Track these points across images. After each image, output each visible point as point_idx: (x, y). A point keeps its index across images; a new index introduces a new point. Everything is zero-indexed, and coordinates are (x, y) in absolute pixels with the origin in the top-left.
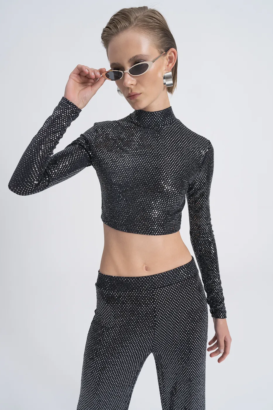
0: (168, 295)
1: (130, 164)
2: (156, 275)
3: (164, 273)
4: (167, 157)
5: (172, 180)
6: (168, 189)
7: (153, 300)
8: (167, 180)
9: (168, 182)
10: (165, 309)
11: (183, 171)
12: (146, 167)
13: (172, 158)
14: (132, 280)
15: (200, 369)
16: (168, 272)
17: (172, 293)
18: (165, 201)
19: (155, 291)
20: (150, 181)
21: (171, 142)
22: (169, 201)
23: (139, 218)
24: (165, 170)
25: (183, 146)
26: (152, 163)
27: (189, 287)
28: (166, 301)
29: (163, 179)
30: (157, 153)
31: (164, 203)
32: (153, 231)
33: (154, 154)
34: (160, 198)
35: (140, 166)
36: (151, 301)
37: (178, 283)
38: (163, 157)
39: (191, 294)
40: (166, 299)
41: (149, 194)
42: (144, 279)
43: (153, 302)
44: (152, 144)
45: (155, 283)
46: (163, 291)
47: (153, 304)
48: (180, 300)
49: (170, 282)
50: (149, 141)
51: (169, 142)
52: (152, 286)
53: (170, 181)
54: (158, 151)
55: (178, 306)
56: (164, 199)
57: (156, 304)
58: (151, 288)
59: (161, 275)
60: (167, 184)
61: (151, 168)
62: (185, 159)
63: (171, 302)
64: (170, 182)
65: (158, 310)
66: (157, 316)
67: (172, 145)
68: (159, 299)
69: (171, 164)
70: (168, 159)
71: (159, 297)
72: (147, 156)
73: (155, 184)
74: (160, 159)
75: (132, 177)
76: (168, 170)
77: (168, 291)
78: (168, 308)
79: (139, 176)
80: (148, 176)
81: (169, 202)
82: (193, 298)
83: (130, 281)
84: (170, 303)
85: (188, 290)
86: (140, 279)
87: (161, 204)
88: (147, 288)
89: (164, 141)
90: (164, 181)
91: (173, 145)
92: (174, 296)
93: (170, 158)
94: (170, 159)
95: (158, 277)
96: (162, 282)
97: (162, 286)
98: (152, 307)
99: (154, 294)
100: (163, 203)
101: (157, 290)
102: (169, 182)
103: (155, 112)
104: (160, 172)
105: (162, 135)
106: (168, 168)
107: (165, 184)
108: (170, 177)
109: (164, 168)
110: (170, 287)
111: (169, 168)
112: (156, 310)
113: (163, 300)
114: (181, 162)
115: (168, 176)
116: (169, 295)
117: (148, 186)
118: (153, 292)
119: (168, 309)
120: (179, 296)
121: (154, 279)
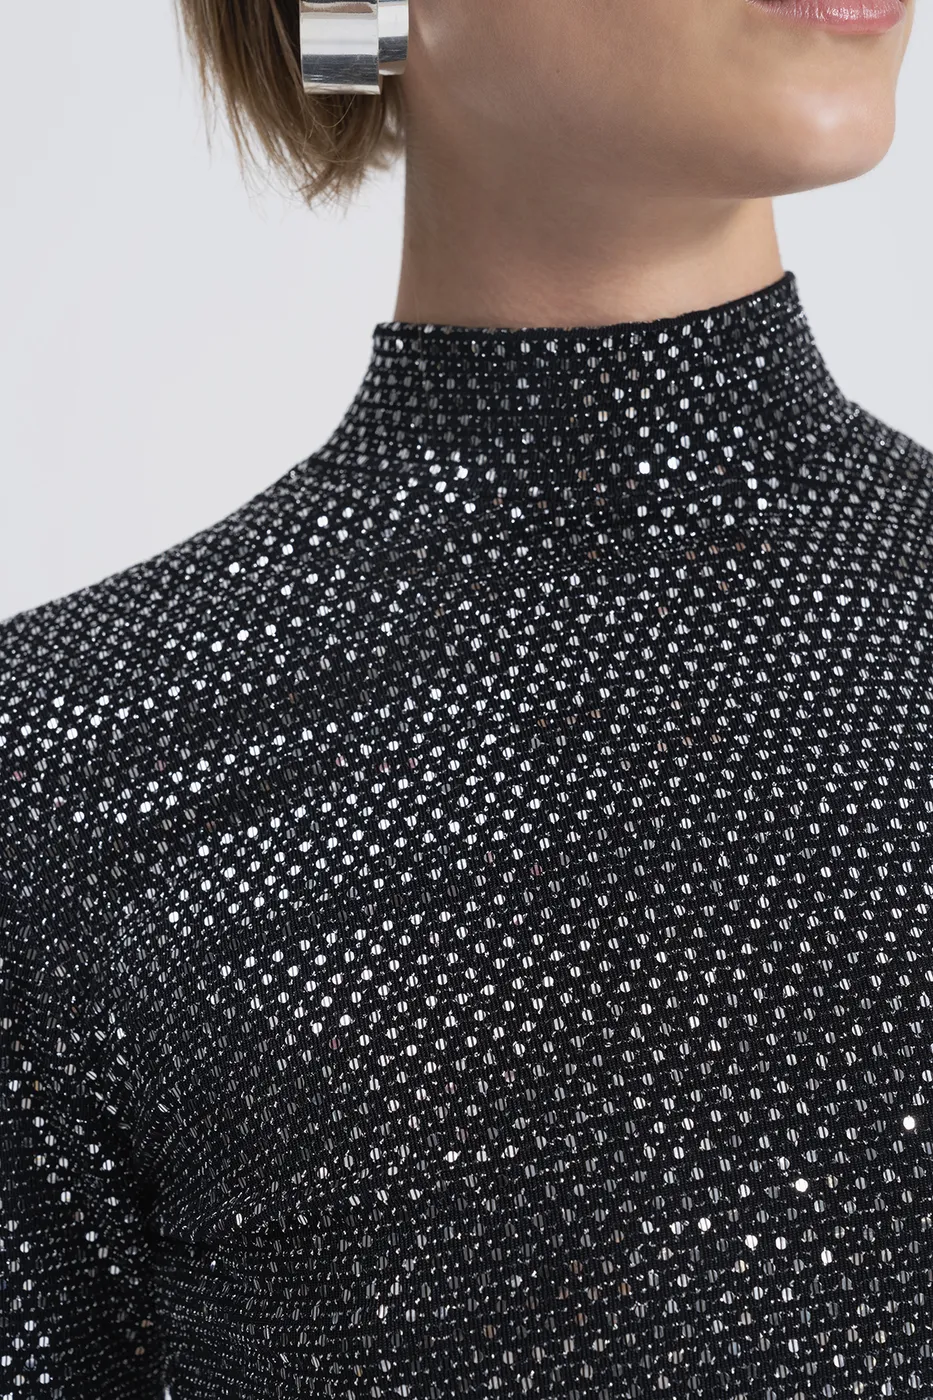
50: (665, 669)
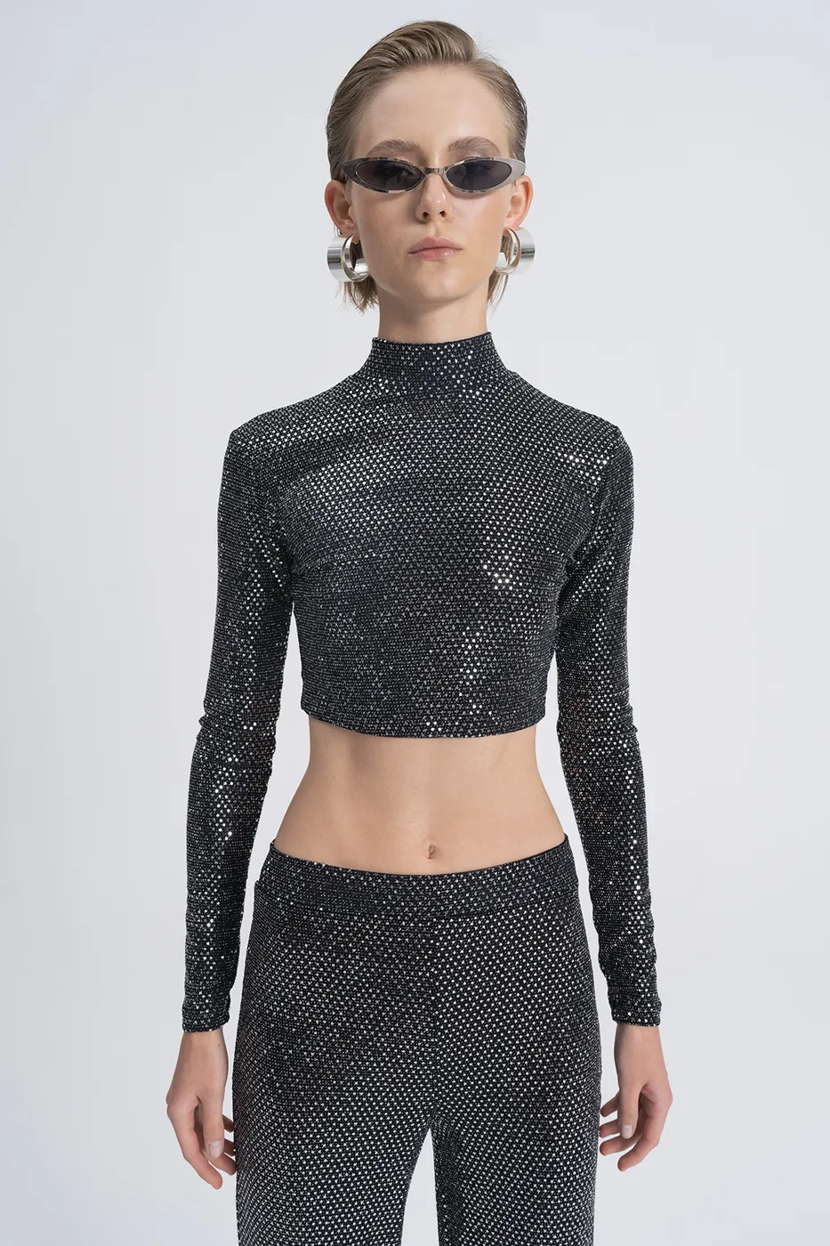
0: (478, 941)
1: (375, 528)
2: (448, 875)
3: (474, 873)
4: (491, 484)
5: (513, 555)
6: (503, 584)
7: (430, 952)
8: (500, 557)
9: (503, 563)
10: (467, 985)
11: (547, 523)
12: (428, 526)
13: (505, 486)
14: (374, 880)
15: (581, 1198)
16: (485, 872)
17: (492, 936)
18: (500, 624)
19: (440, 927)
20: (448, 567)
21: (496, 436)
22: (514, 622)
23: (428, 688)
24: (488, 527)
25: (536, 446)
26: (445, 510)
27: (546, 924)
28: (471, 962)
29: (485, 555)
30: (458, 475)
31: (499, 630)
32: (472, 725)
33: (447, 482)
34: (483, 615)
35: (409, 528)
36: (426, 953)
37: (513, 908)
38: (477, 486)
39: (549, 947)
40: (470, 955)
41: (451, 610)
42: (409, 882)
43: (431, 958)
44: (438, 451)
45: (441, 901)
46: (464, 929)
47: (429, 964)
48: (514, 962)
49: (488, 904)
51: (491, 437)
52: (433, 910)
53: (507, 557)
54: (458, 469)
55: (506, 979)
56: (497, 618)
57: (440, 966)
58: (429, 915)
59: (463, 878)
60: (500, 569)
61: (443, 526)
62: (546, 485)
63: (487, 965)
64: (508, 562)
65: (446, 987)
66: (441, 1003)
67: (500, 445)
68: (450, 952)
69: (506, 504)
70: (495, 490)
71: (450, 944)
72: (426, 493)
73: (463, 575)
74: (470, 494)
75: (389, 567)
76: (498, 523)
77: (480, 929)
78: (476, 984)
79: (411, 559)
80: (440, 554)
81: (512, 626)
82: (553, 961)
83: (365, 884)
84: (483, 970)
85: (542, 934)
86: (397, 882)
87: (491, 636)
88: (418, 911)
89: (476, 436)
90: (489, 562)
91: (503, 444)
92: (497, 947)
93: (501, 486)
94: (502, 490)
95: (453, 882)
96: (463, 901)
97: (463, 912)
98: (428, 975)
99: (436, 932)
100: (495, 630)
101: (446, 924)
102: (505, 561)
103: (446, 344)
104: (473, 536)
105: (468, 415)
106: (497, 519)
107: (493, 568)
108: (506, 546)
109: (483, 521)
110: (489, 919)
111: (501, 518)
112: (437, 984)
113: (463, 956)
114: (534, 495)
115: (499, 542)
116: (481, 943)
117: (445, 584)
118: (434, 926)
119: (476, 987)
120: (513, 952)
121: (439, 888)
